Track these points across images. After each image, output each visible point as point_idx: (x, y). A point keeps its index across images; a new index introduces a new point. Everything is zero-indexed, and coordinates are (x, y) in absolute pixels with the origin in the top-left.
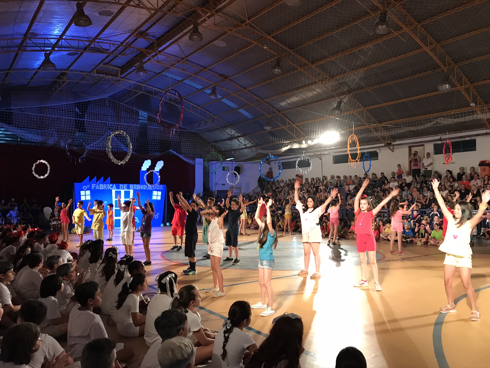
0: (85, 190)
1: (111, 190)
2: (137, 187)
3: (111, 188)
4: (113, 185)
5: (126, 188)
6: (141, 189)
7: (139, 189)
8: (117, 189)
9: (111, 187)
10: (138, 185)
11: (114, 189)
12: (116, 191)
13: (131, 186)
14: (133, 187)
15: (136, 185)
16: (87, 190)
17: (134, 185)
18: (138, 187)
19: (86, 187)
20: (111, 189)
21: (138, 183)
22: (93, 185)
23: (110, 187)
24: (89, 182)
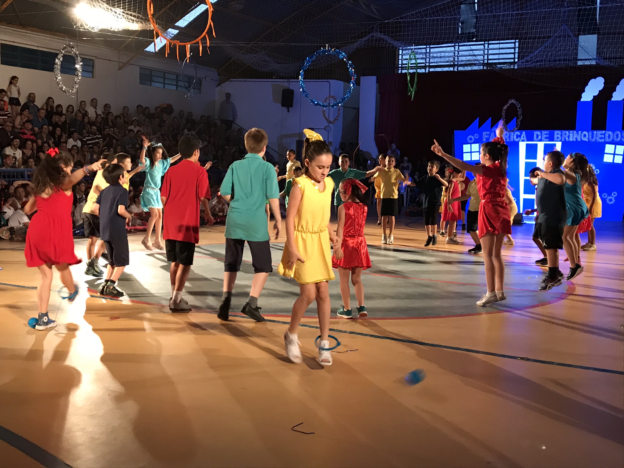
0: (471, 144)
1: (517, 144)
2: (569, 137)
3: (517, 138)
4: (521, 134)
5: (546, 138)
6: (579, 139)
7: (575, 140)
8: (528, 141)
9: (518, 136)
10: (571, 132)
11: (523, 141)
12: (527, 144)
13: (557, 134)
14: (561, 136)
15: (567, 132)
16: (474, 143)
17: (564, 132)
18: (572, 136)
19: (473, 137)
20: (516, 140)
21: (572, 127)
22: (484, 133)
23: (515, 137)
24: (479, 127)
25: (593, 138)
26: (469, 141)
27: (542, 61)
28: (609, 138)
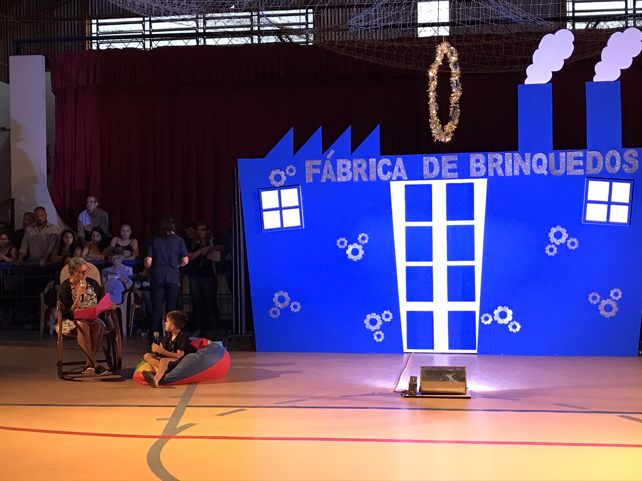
0: (279, 188)
3: (385, 173)
4: (394, 163)
6: (527, 172)
9: (386, 169)
10: (508, 155)
11: (399, 179)
12: (407, 187)
13: (476, 160)
14: (486, 164)
15: (499, 156)
16: (286, 186)
17: (492, 156)
18: (511, 164)
19: (283, 174)
20: (383, 177)
23: (380, 170)
24: (295, 151)
25: (557, 167)
26: (274, 183)
28: (595, 165)
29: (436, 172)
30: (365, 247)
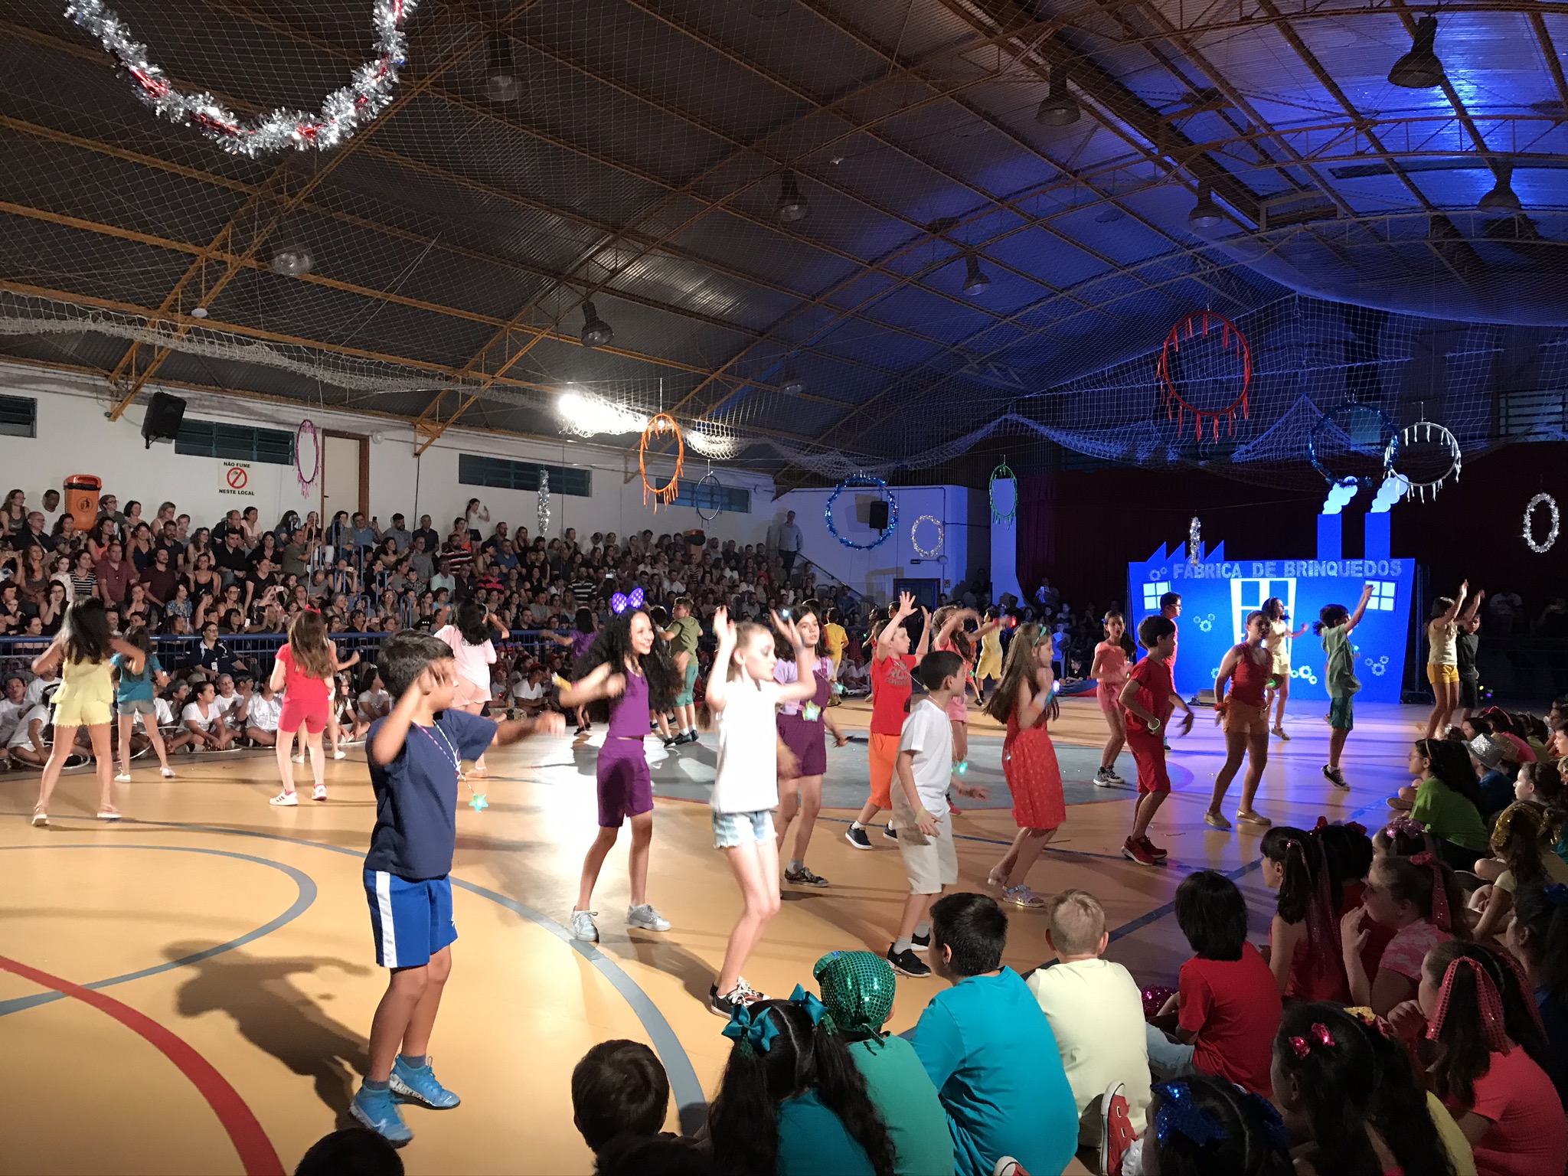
0: (1155, 582)
1: (1228, 582)
2: (1307, 570)
3: (1226, 573)
4: (1233, 566)
6: (1323, 574)
7: (1317, 575)
8: (1243, 577)
9: (1228, 570)
10: (1310, 562)
11: (1236, 577)
12: (1242, 583)
15: (1304, 563)
16: (1161, 581)
17: (1299, 562)
18: (1311, 569)
19: (1158, 572)
20: (1227, 576)
23: (1224, 570)
24: (1167, 557)
25: (1344, 571)
26: (1152, 578)
27: (1271, 450)
28: (1370, 571)
29: (1262, 572)
30: (1212, 623)
